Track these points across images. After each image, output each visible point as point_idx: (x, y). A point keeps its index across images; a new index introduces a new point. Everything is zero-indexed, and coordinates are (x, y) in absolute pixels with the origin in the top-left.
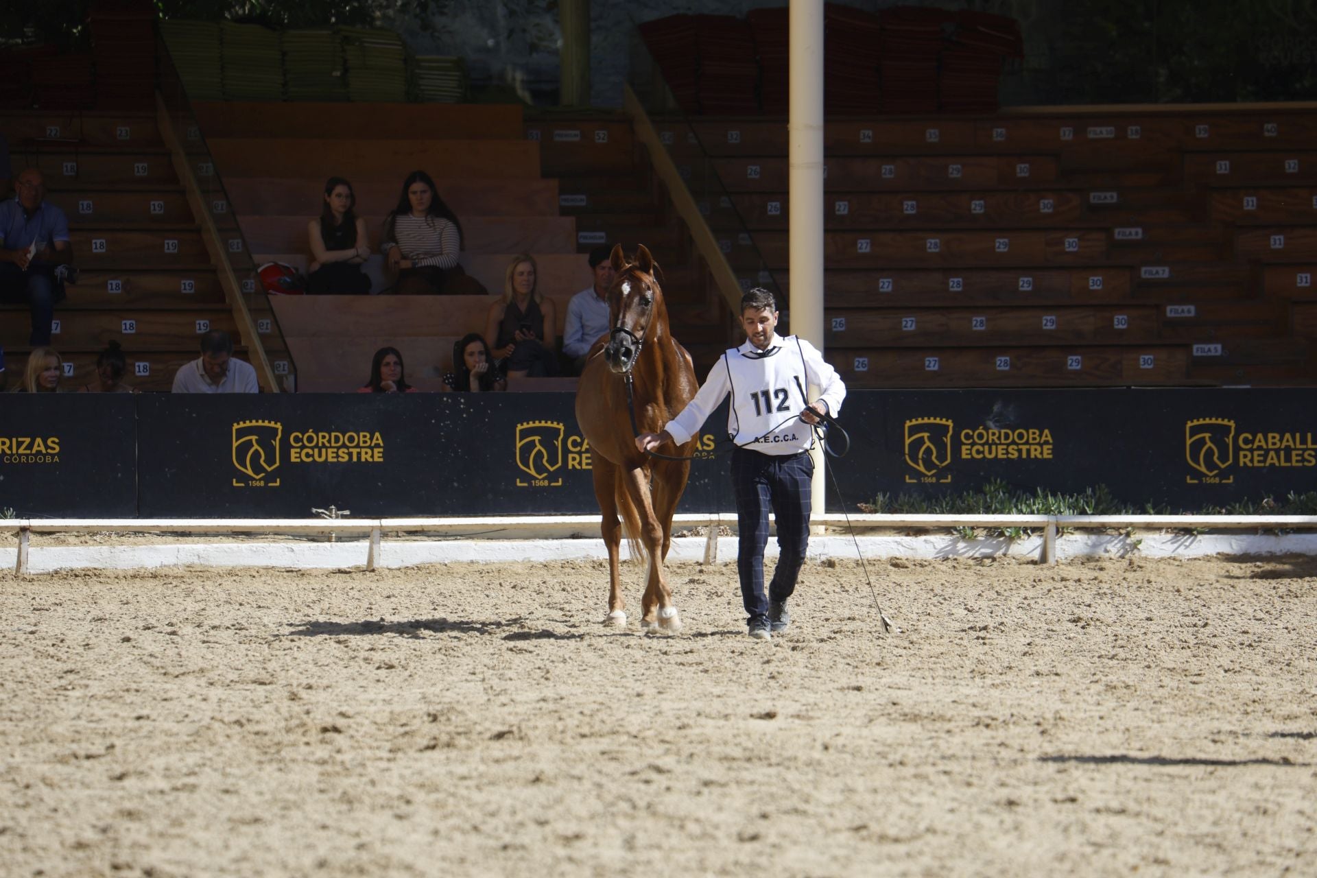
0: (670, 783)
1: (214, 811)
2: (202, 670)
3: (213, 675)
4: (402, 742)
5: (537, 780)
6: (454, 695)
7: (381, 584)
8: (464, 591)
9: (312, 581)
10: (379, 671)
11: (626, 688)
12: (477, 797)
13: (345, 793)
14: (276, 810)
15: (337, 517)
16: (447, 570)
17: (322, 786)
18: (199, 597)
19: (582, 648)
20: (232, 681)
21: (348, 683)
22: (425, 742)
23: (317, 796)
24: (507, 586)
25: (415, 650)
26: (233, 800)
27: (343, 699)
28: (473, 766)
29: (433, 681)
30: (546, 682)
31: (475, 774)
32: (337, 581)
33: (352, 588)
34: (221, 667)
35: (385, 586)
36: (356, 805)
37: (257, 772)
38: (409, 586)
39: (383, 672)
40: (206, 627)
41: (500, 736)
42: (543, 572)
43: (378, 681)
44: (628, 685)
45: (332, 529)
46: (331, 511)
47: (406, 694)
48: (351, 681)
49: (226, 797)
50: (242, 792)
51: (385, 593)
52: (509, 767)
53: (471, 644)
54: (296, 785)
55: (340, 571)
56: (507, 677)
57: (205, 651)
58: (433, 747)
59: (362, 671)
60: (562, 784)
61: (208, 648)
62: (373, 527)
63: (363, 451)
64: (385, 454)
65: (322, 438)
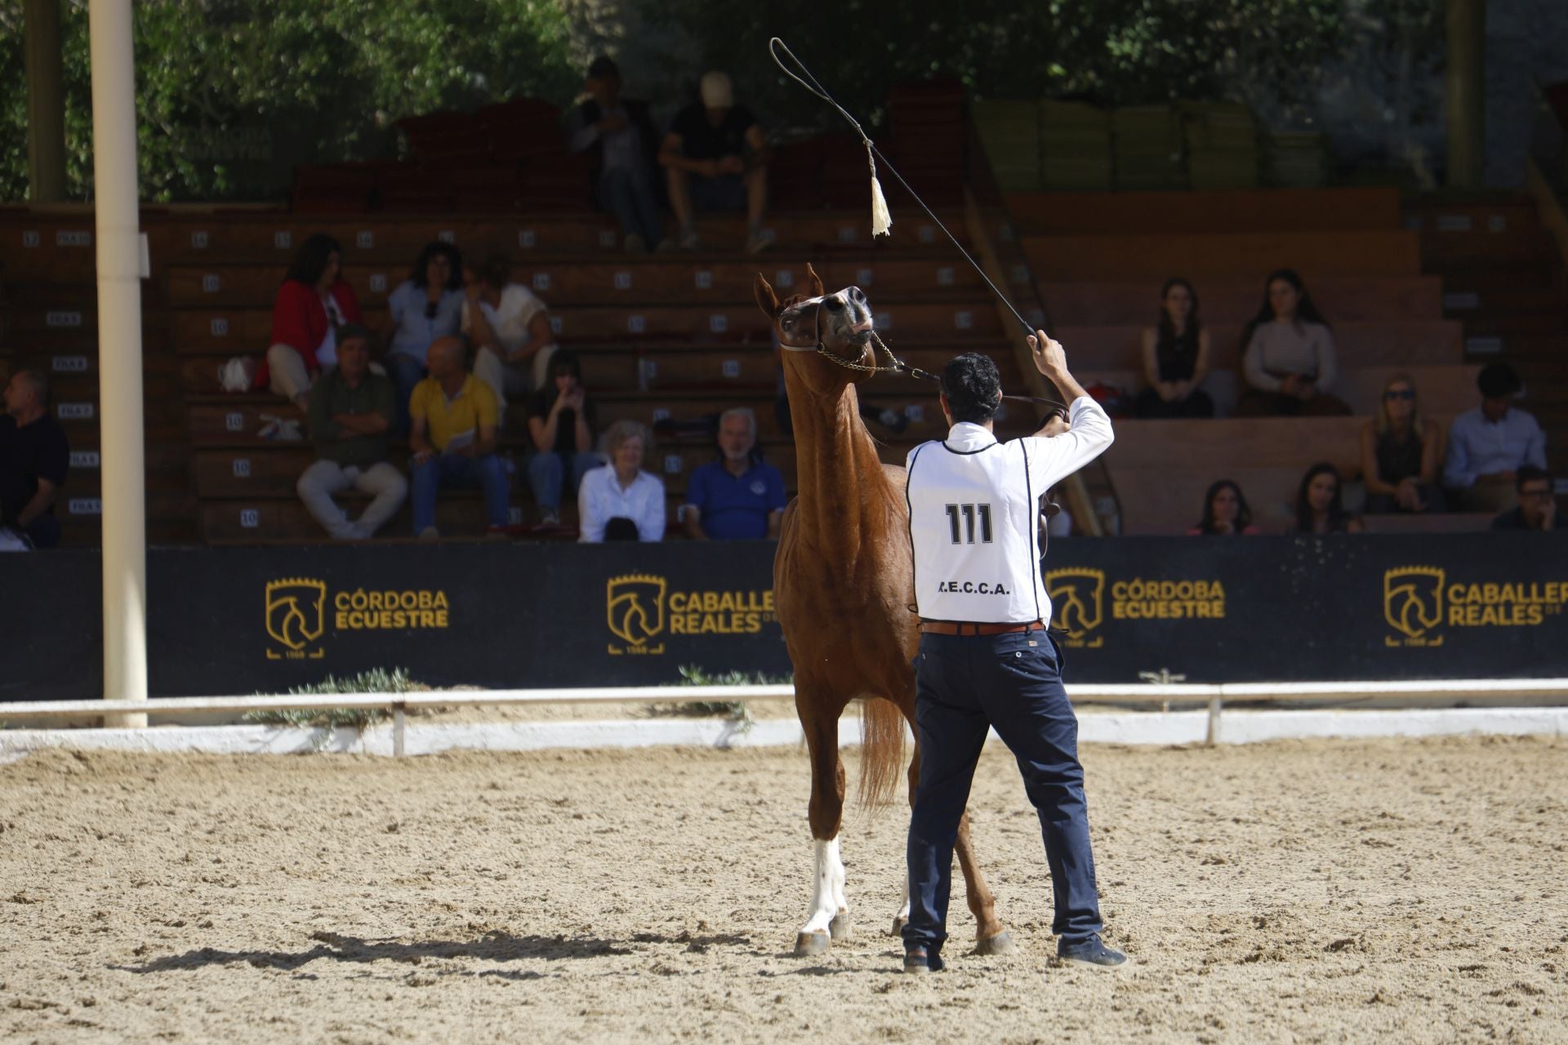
0: (1540, 1007)
1: (987, 1030)
2: (996, 864)
3: (1007, 870)
4: (1218, 952)
5: (1376, 999)
6: (1290, 897)
7: (1223, 764)
8: (1321, 772)
9: (1141, 759)
10: (1204, 867)
11: (1504, 890)
12: (1301, 1019)
13: (1141, 1012)
14: (1059, 1030)
15: (1170, 682)
16: (1302, 747)
17: (1117, 1002)
18: (1007, 778)
19: (1455, 842)
20: (1029, 877)
21: (1165, 881)
22: (1248, 952)
23: (1110, 1014)
24: (1374, 766)
25: (1250, 842)
26: (1011, 1017)
27: (1156, 899)
28: (1301, 981)
29: (1268, 880)
30: (1405, 882)
31: (1301, 991)
32: (1171, 759)
33: (1187, 768)
34: (1018, 861)
35: (1226, 766)
36: (1154, 1027)
37: (1042, 985)
38: (1256, 765)
39: (1209, 868)
40: (1007, 813)
41: (1337, 946)
42: (1420, 749)
43: (1202, 878)
44: (1506, 886)
45: (1163, 698)
46: (1162, 675)
47: (1232, 894)
48: (1169, 878)
49: (1003, 1014)
50: (1023, 1008)
51: (1226, 774)
52: (1343, 983)
53: (1319, 836)
54: (1087, 1001)
55: (1175, 748)
56: (1357, 875)
57: (1003, 841)
58: (1256, 959)
59: (1183, 866)
60: (1407, 1004)
61: (1008, 837)
62: (1212, 696)
63: (1200, 604)
64: (1227, 608)
65: (1151, 589)
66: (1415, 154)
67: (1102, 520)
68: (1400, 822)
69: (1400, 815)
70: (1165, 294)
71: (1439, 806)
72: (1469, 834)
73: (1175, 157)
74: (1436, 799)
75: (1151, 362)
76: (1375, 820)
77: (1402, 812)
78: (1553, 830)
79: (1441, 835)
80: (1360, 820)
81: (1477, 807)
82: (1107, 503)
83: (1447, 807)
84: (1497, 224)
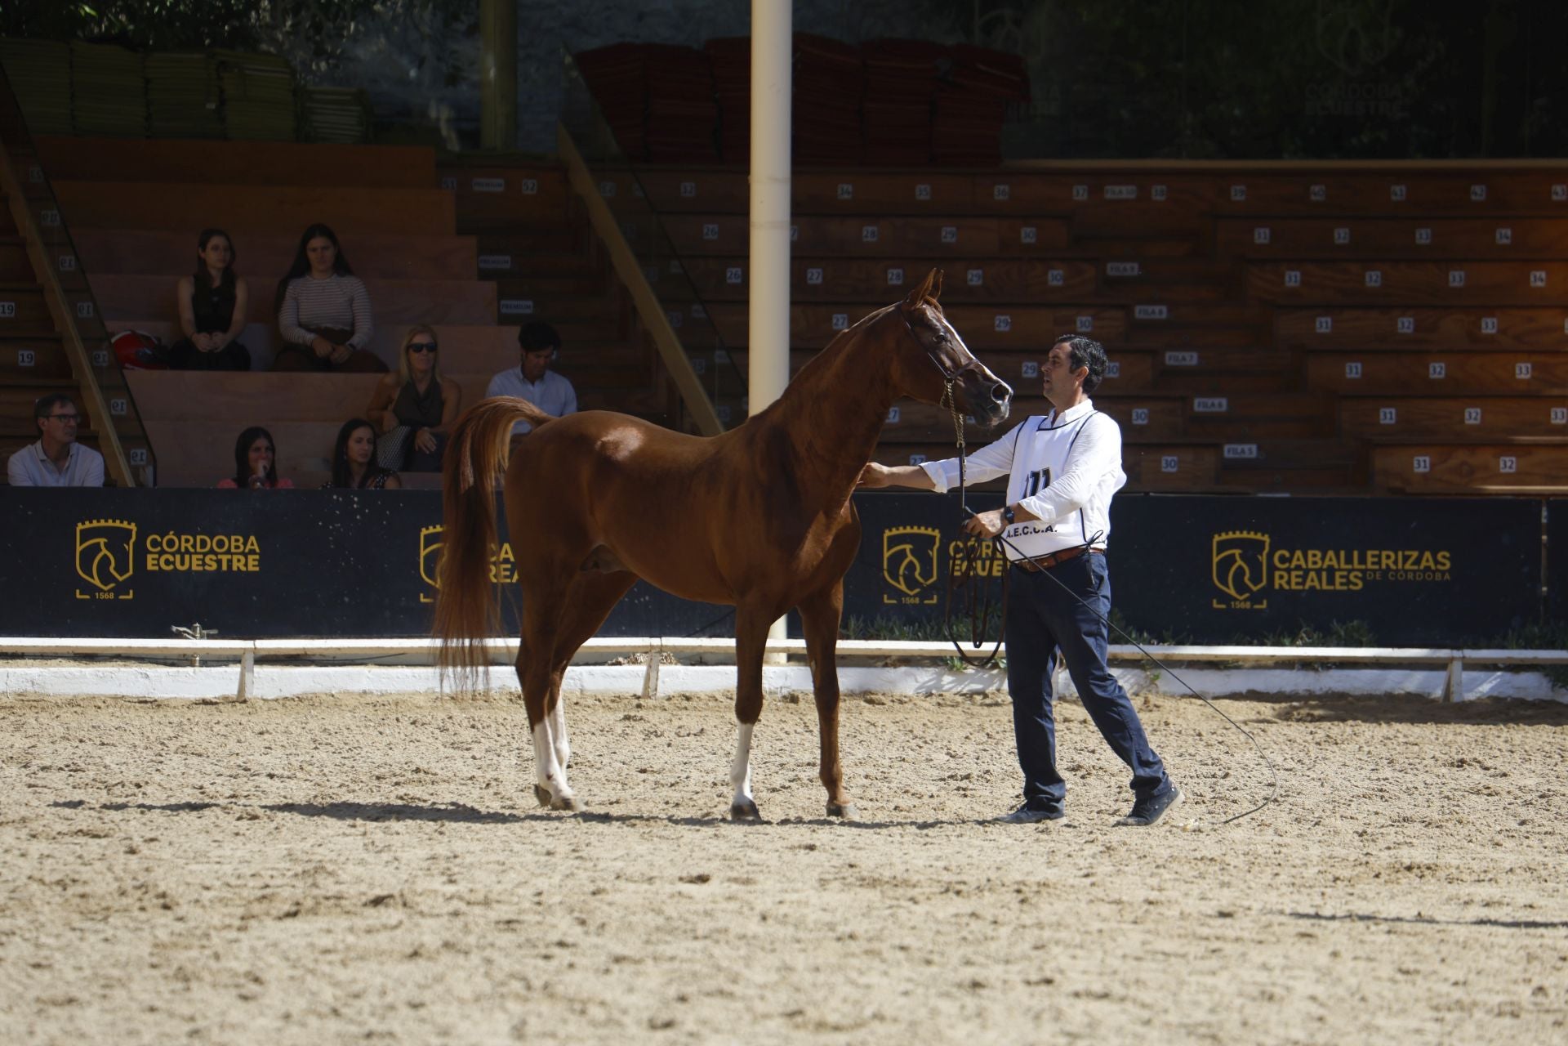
0: (574, 959)
1: (20, 989)
2: (24, 820)
3: (36, 826)
4: (256, 908)
5: (415, 954)
6: (327, 852)
7: (254, 718)
8: (353, 727)
9: (170, 713)
10: (239, 823)
11: (535, 845)
12: (342, 974)
13: (180, 969)
14: (96, 989)
15: (202, 637)
16: (334, 702)
17: (155, 960)
18: (31, 732)
19: (486, 797)
20: (59, 833)
21: (200, 836)
22: (287, 908)
23: (148, 972)
24: (405, 722)
25: (285, 797)
26: (45, 976)
27: (192, 855)
28: (340, 937)
29: (303, 835)
30: (440, 837)
31: (341, 946)
32: (201, 714)
33: (218, 723)
34: (47, 816)
35: (258, 721)
36: (194, 985)
37: (77, 943)
38: (288, 720)
39: (244, 824)
40: (34, 768)
41: (378, 901)
42: (450, 705)
43: (237, 834)
44: (537, 841)
45: (196, 651)
46: (194, 630)
47: (269, 850)
48: (204, 834)
49: (36, 973)
50: (57, 966)
51: (257, 729)
52: (382, 939)
53: (354, 791)
54: (123, 959)
55: (205, 702)
56: (393, 831)
57: (29, 797)
58: (294, 914)
59: (218, 822)
60: (446, 958)
61: (35, 792)
62: (245, 650)
63: (235, 558)
64: (261, 562)
65: (185, 542)
66: (440, 114)
67: (135, 472)
68: (434, 778)
69: (434, 771)
70: (203, 245)
71: (470, 761)
72: (501, 789)
73: (212, 106)
74: (468, 754)
75: (187, 314)
76: (409, 775)
77: (435, 767)
78: (581, 785)
79: (473, 791)
80: (395, 775)
81: (507, 762)
82: (141, 453)
83: (478, 762)
84: (529, 187)
